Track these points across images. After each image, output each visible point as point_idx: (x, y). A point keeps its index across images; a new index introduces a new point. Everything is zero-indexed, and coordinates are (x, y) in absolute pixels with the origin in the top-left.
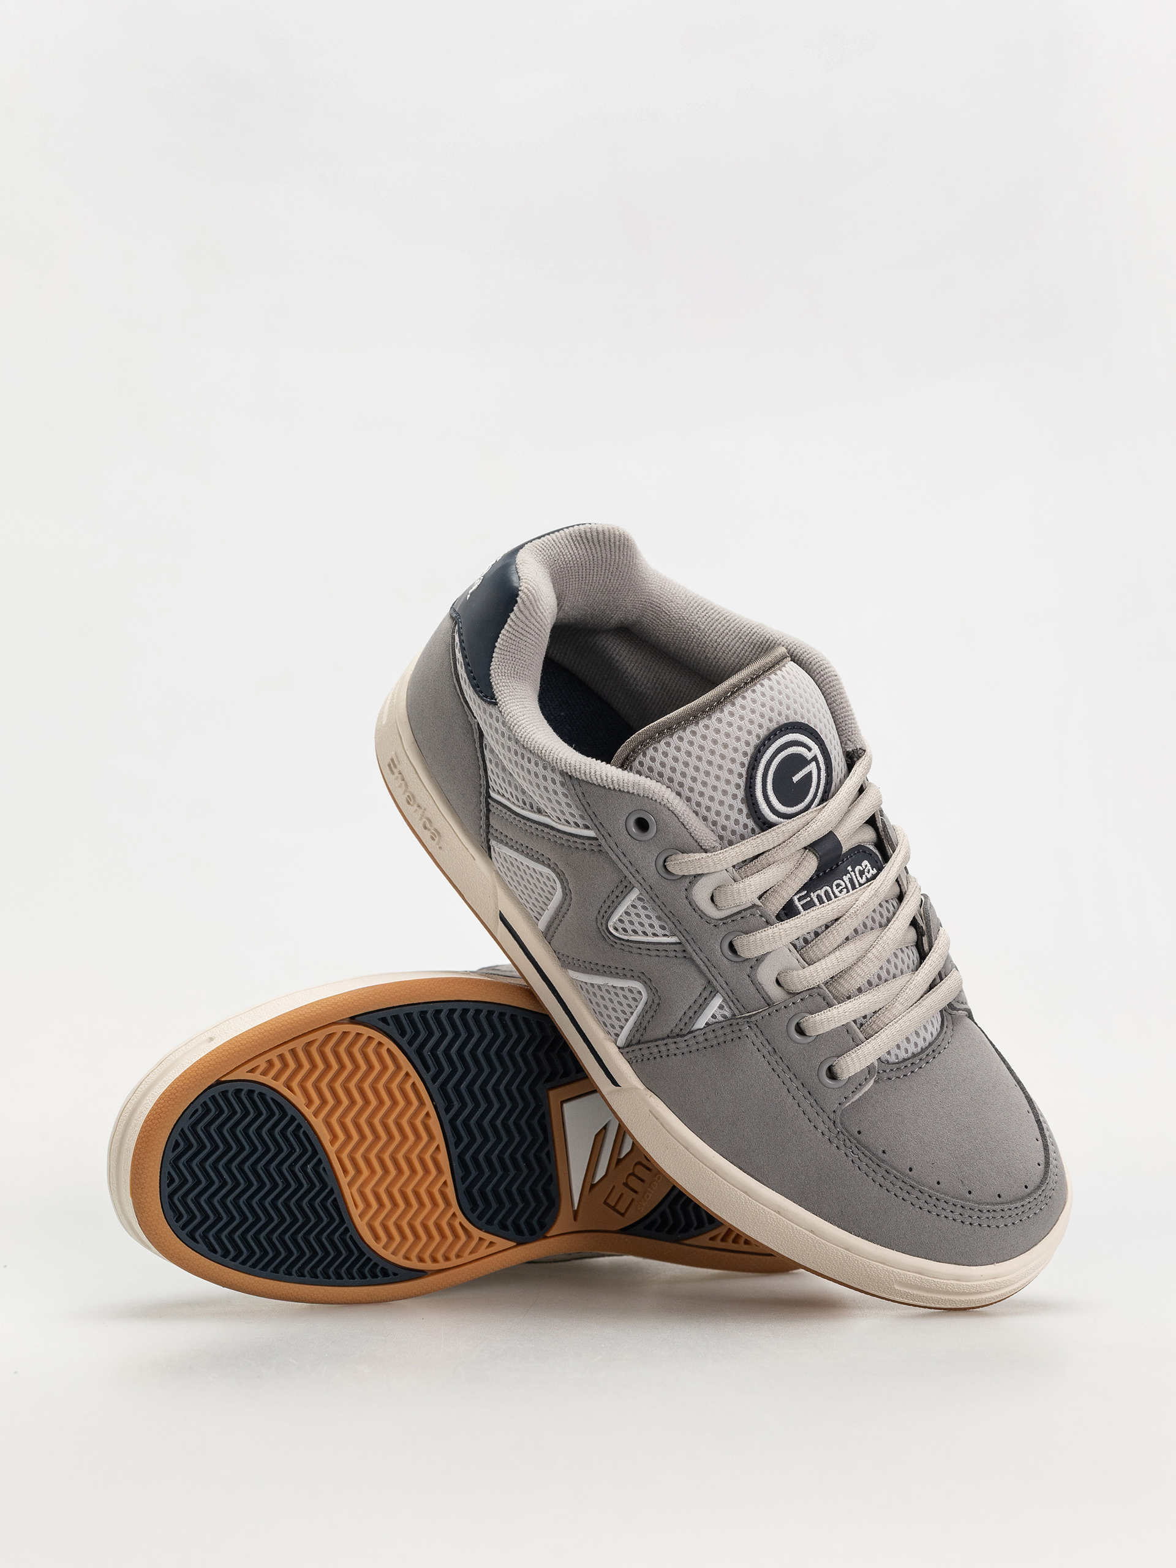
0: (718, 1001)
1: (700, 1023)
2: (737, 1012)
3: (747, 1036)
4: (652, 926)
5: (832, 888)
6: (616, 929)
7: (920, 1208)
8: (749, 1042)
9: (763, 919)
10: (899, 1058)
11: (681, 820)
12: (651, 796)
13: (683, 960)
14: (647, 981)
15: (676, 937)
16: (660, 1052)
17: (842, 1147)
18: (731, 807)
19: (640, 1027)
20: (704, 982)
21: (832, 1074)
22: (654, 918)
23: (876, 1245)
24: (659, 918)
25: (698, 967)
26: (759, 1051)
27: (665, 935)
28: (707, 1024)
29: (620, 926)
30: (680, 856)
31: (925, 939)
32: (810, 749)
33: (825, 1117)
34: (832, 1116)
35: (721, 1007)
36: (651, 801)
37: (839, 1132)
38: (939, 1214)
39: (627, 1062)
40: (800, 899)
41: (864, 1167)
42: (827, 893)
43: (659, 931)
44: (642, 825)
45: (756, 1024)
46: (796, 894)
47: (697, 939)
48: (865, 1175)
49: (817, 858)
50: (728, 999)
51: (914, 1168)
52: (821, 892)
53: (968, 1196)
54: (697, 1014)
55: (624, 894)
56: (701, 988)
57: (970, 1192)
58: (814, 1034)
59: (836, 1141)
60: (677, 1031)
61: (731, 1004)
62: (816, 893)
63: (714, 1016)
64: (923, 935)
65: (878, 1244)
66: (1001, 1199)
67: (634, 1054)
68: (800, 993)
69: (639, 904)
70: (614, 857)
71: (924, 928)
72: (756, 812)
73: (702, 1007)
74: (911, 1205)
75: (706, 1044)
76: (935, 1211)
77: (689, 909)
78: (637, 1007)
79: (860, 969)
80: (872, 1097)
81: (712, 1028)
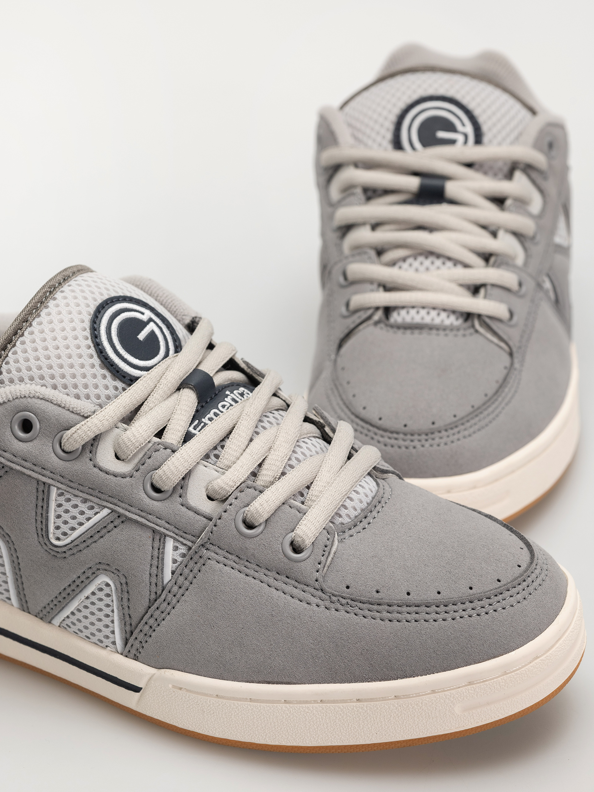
0: (170, 544)
1: (168, 576)
2: (189, 544)
3: (209, 559)
4: (82, 513)
5: (218, 409)
6: (58, 539)
7: (435, 621)
8: (213, 562)
9: (168, 450)
10: (352, 516)
11: (55, 403)
12: (18, 394)
13: (122, 526)
14: (107, 568)
15: (106, 509)
16: (151, 627)
17: (340, 607)
18: (95, 376)
19: (126, 618)
20: (150, 534)
21: (297, 549)
22: (80, 504)
23: (416, 678)
24: (85, 501)
25: (137, 522)
26: (225, 566)
27: (96, 514)
28: (173, 573)
29: (59, 533)
30: (69, 432)
31: (327, 429)
32: (143, 314)
33: (312, 590)
34: (317, 585)
35: (176, 548)
36: (21, 399)
37: (330, 597)
38: (453, 617)
39: (134, 661)
40: (195, 428)
41: (367, 613)
42: (216, 414)
43: (89, 513)
44: (27, 426)
45: (211, 543)
46: (190, 426)
47: (122, 497)
48: (372, 619)
49: (193, 390)
50: (177, 537)
51: (410, 590)
52: (211, 415)
53: (471, 591)
54: (160, 567)
55: (46, 500)
56: (150, 542)
57: (471, 588)
58: (262, 520)
59: (332, 605)
60: (153, 596)
61: (181, 539)
62: (207, 418)
63: (175, 561)
64: (324, 427)
65: (418, 676)
66: (502, 582)
67: (135, 648)
68: (231, 494)
69: (62, 500)
70: (18, 468)
71: (322, 421)
72: (118, 372)
73: (161, 559)
74: (425, 622)
75: (181, 591)
76: (448, 617)
77: (102, 474)
78: (112, 601)
79: (274, 456)
80: (343, 554)
81: (178, 572)
